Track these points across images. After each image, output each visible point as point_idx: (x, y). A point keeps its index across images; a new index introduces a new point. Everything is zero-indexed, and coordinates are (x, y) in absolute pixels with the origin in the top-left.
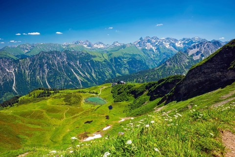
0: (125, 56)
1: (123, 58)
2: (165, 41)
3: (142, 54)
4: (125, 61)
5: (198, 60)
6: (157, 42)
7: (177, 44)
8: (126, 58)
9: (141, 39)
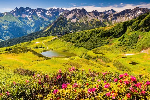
0: (5, 23)
1: (3, 25)
2: (37, 11)
3: (19, 22)
4: (6, 27)
5: (76, 23)
6: (30, 11)
7: (46, 14)
8: (6, 25)
9: (17, 8)
